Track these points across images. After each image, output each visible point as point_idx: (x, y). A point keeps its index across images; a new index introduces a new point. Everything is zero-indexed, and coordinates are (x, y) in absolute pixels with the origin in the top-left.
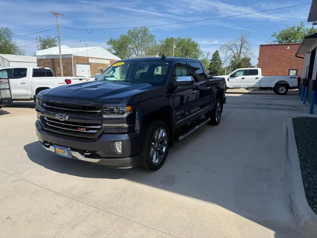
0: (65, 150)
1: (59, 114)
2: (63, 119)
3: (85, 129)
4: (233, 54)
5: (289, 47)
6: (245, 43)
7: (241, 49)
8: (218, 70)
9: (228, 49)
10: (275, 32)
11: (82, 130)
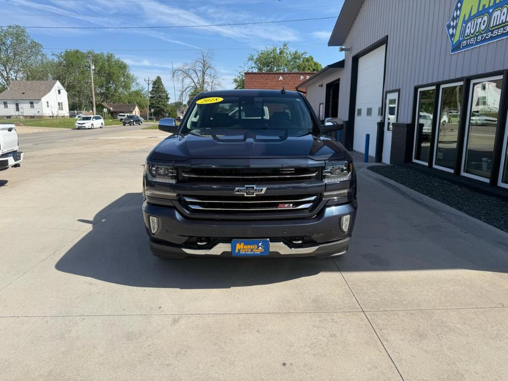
0: (260, 244)
1: (246, 186)
2: (255, 194)
3: (291, 205)
4: (193, 84)
5: (281, 77)
6: (209, 67)
7: (203, 76)
8: (164, 108)
9: (185, 75)
10: (253, 54)
11: (286, 207)
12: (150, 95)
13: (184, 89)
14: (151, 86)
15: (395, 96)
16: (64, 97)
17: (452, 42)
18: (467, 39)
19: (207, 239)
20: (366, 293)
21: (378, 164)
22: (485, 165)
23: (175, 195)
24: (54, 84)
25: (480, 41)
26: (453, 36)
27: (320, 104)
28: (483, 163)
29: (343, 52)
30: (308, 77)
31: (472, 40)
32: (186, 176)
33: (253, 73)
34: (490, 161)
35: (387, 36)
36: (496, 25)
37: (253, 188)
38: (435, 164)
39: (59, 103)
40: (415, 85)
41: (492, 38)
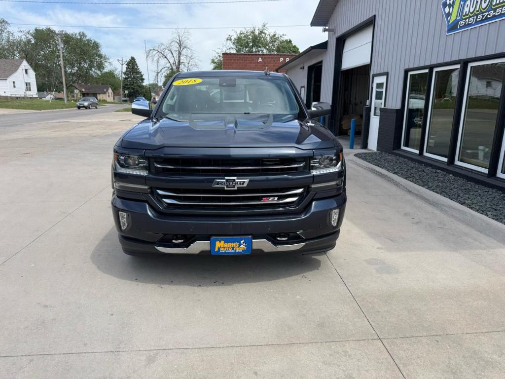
0: (242, 242)
1: (226, 178)
2: (236, 186)
3: (276, 198)
4: (168, 65)
5: (260, 58)
6: (185, 47)
7: (179, 57)
8: (139, 89)
9: (161, 55)
10: (231, 35)
11: (271, 201)
12: (124, 76)
13: (160, 70)
14: (125, 67)
15: (382, 79)
16: (32, 77)
17: (448, 22)
18: (466, 19)
19: (183, 237)
20: (379, 312)
21: (364, 151)
22: (481, 155)
23: (146, 187)
24: (21, 63)
25: (480, 21)
26: (449, 14)
27: (302, 87)
28: (479, 152)
29: (327, 33)
30: (288, 60)
31: (471, 19)
32: (159, 166)
33: (231, 54)
34: (487, 149)
35: (375, 16)
36: (500, 3)
37: (234, 180)
38: (426, 152)
39: (26, 83)
40: (406, 68)
41: (494, 17)
